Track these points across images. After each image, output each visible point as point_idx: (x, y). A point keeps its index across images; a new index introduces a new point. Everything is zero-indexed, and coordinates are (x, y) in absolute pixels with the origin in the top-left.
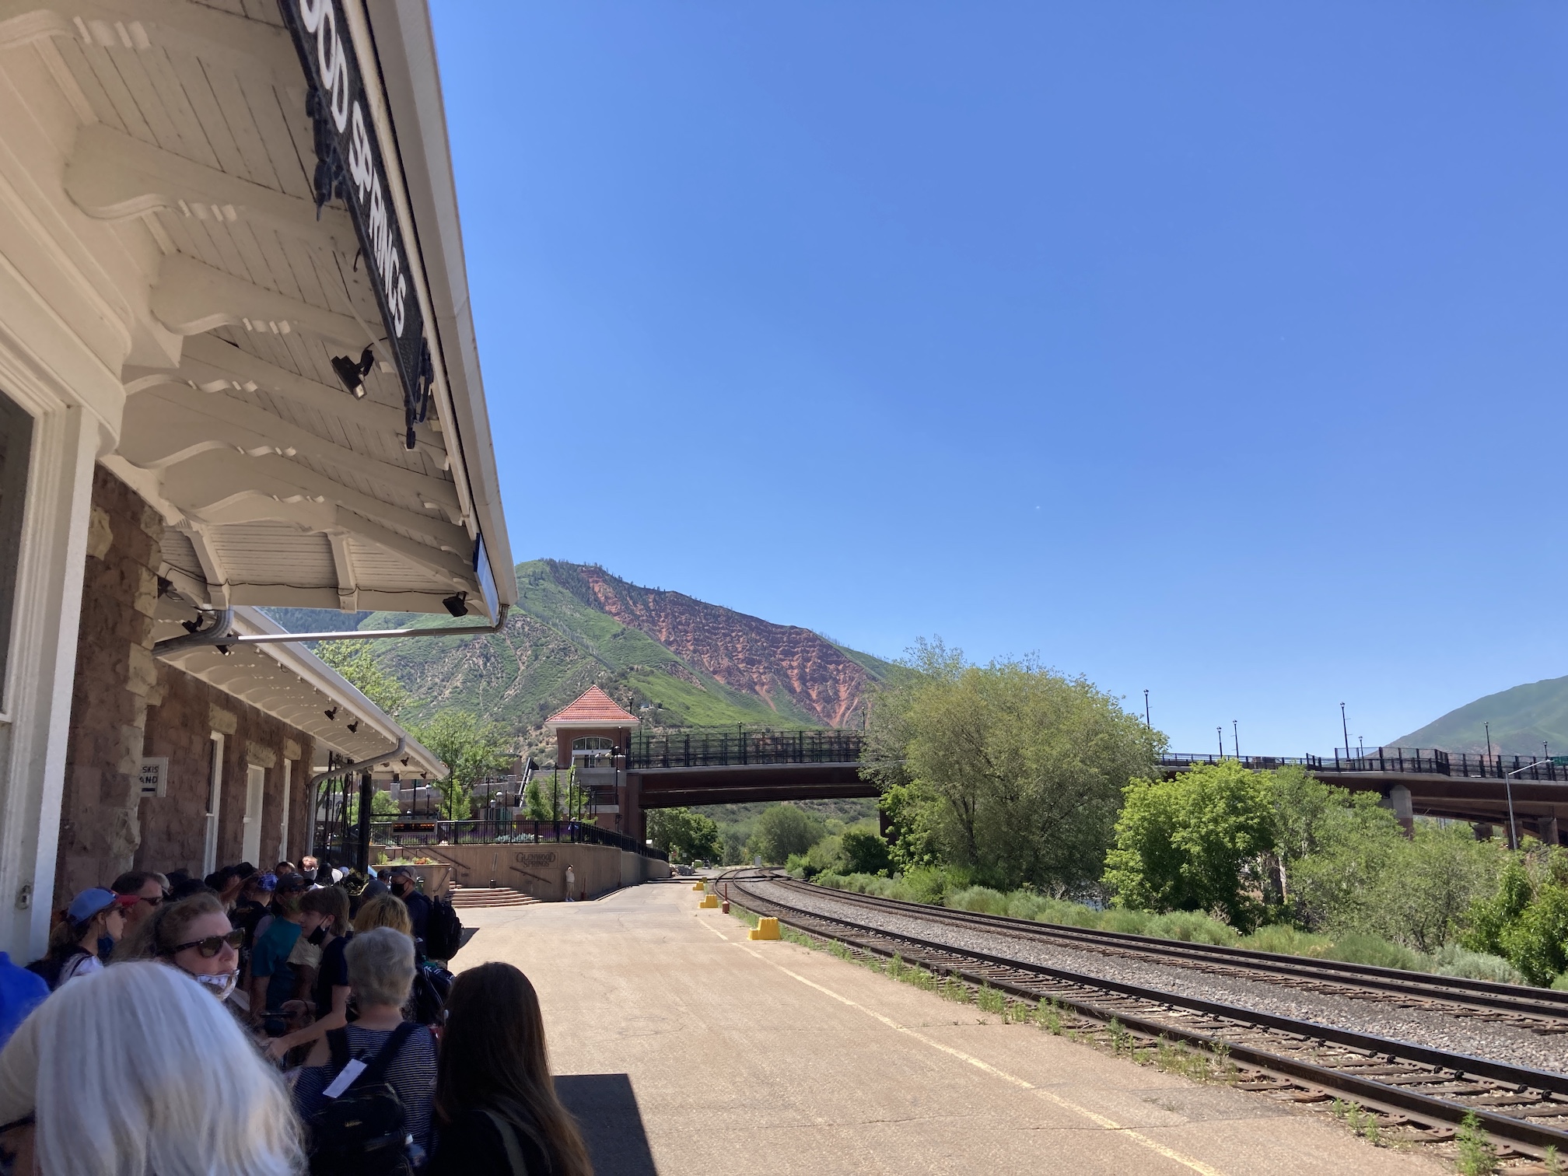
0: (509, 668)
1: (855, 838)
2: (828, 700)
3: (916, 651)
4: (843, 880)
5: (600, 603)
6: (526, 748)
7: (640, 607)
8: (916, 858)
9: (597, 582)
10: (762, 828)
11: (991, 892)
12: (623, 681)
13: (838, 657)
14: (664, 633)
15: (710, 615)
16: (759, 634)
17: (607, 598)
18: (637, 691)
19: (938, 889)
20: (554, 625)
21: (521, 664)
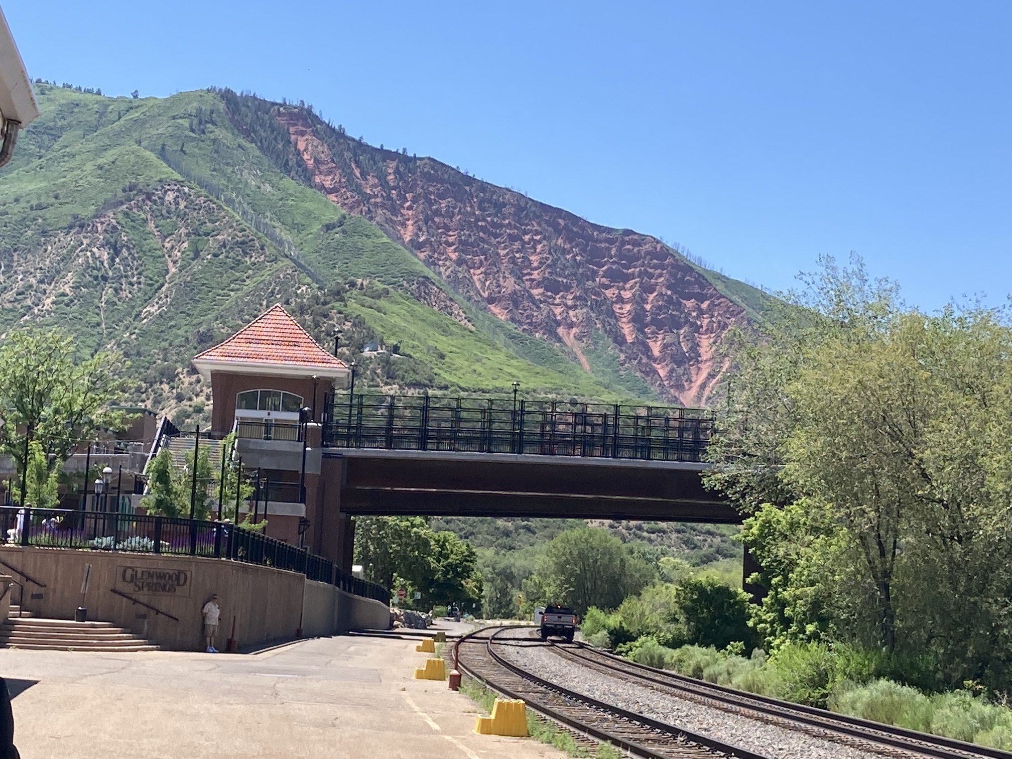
0: (151, 270)
1: (698, 588)
2: (680, 360)
3: (817, 278)
4: (670, 655)
5: (305, 170)
6: (173, 402)
7: (372, 180)
8: (794, 628)
9: (302, 134)
10: (551, 563)
11: (907, 691)
12: (337, 304)
13: (702, 287)
14: (410, 228)
15: (490, 201)
16: (569, 239)
17: (317, 161)
18: (359, 323)
19: (820, 679)
20: (229, 202)
21: (171, 264)
